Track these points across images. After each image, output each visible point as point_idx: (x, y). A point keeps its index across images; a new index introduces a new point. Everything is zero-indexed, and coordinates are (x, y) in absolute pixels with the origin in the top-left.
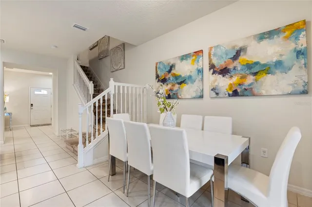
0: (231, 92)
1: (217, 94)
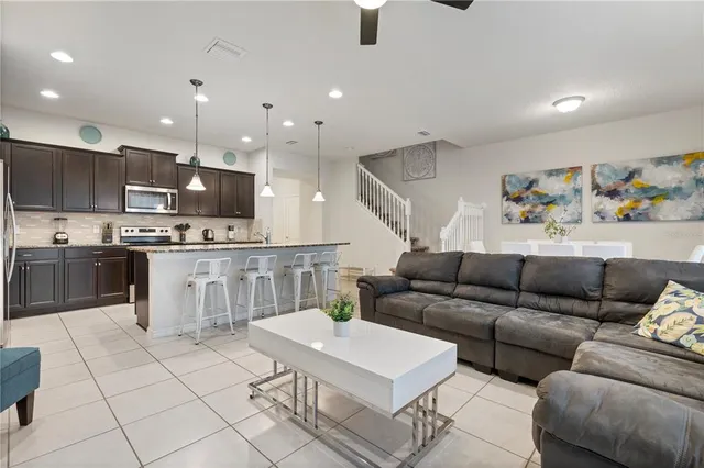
0: (621, 217)
1: (602, 218)
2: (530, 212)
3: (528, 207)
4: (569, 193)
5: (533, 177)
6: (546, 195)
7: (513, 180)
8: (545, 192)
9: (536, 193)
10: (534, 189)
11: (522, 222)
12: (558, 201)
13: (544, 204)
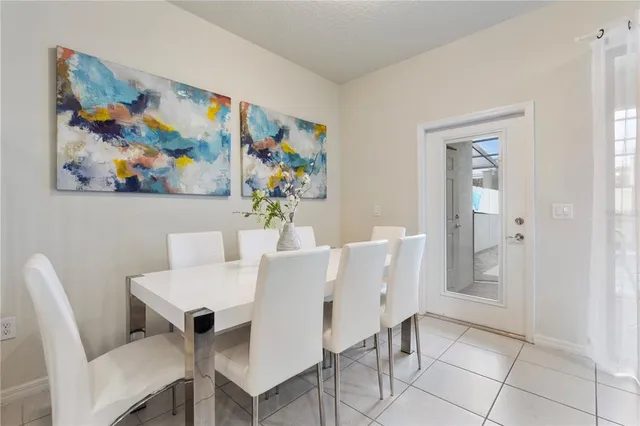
2: (139, 165)
3: (134, 154)
4: (213, 141)
5: (147, 85)
6: (175, 134)
7: (94, 74)
8: (172, 127)
9: (153, 125)
10: (149, 112)
11: (119, 189)
12: (196, 151)
13: (171, 153)
